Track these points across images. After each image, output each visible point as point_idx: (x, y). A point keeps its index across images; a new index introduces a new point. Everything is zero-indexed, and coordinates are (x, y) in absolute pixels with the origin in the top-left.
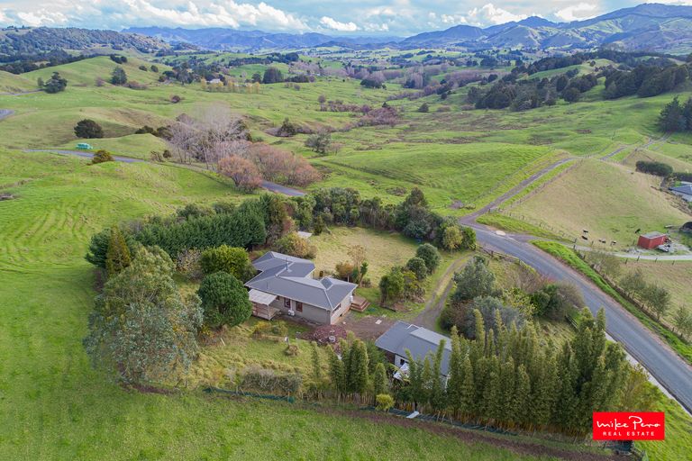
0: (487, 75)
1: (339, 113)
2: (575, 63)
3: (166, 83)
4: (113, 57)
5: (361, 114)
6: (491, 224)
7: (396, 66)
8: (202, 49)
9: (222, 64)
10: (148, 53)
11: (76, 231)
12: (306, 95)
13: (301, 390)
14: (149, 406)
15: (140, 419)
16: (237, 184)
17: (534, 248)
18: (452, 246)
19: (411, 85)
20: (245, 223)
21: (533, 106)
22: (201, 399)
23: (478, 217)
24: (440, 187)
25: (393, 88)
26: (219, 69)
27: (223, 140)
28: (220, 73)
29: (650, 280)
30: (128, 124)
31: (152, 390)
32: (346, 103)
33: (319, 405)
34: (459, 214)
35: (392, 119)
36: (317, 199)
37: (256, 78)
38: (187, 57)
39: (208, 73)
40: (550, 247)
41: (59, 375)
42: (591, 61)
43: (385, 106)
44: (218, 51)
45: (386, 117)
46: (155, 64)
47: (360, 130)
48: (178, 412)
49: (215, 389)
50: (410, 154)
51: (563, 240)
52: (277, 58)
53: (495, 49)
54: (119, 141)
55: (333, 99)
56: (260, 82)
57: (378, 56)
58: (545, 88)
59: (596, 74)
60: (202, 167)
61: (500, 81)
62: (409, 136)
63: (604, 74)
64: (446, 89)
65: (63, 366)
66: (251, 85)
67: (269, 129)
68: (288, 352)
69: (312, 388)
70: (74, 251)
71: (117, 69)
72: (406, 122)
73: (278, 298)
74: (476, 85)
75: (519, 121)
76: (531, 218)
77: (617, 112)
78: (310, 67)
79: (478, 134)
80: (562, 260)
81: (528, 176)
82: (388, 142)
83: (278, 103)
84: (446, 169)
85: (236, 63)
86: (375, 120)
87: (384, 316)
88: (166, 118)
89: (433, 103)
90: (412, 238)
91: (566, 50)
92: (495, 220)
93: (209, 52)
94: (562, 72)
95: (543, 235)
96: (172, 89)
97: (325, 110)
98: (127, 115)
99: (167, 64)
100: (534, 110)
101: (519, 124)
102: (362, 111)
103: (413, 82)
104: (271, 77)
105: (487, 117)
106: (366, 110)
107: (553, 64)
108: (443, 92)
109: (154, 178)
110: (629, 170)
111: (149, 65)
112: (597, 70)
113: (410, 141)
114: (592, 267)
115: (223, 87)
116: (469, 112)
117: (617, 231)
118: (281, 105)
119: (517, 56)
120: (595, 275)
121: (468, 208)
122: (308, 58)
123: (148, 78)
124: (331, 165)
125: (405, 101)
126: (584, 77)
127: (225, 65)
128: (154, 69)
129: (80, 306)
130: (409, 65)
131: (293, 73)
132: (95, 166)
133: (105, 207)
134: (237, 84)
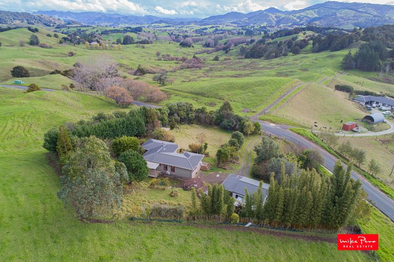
0: (249, 40)
1: (168, 62)
2: (296, 33)
3: (64, 45)
4: (29, 29)
5: (181, 62)
6: (267, 120)
7: (198, 35)
8: (84, 24)
9: (97, 33)
10: (50, 26)
11: (26, 133)
12: (149, 51)
13: (184, 215)
14: (98, 231)
15: (95, 238)
16: (117, 102)
17: (291, 132)
18: (249, 132)
19: (207, 45)
20: (134, 123)
21: (276, 57)
22: (128, 225)
23: (258, 117)
24: (235, 101)
25: (198, 47)
26: (96, 36)
27: (107, 77)
28: (96, 38)
29: (354, 146)
30: (44, 69)
31: (98, 221)
32: (172, 55)
33: (196, 223)
34: (249, 115)
35: (200, 65)
36: (170, 109)
37: (118, 42)
38: (75, 29)
39: (90, 38)
40: (300, 131)
41: (40, 216)
42: (304, 32)
43: (194, 57)
44: (94, 26)
45: (195, 64)
46: (56, 33)
47: (182, 71)
48: (116, 233)
49: (135, 218)
50: (215, 83)
51: (305, 127)
52: (130, 30)
53: (252, 25)
54: (41, 79)
55: (165, 53)
56: (121, 44)
57: (187, 29)
58: (281, 46)
59: (307, 39)
60: (94, 93)
61: (257, 43)
62: (210, 74)
63: (312, 39)
64: (228, 47)
65: (41, 211)
66: (116, 45)
67: (130, 71)
68: (172, 194)
69: (191, 214)
70: (27, 144)
71: (33, 36)
72: (207, 66)
73: (160, 165)
74: (244, 45)
75: (269, 65)
76: (287, 117)
77: (321, 59)
78: (149, 35)
79: (248, 72)
80: (307, 138)
81: (282, 94)
82: (199, 77)
83: (133, 56)
84: (237, 91)
85: (105, 33)
86: (190, 65)
87: (220, 172)
88: (67, 65)
89: (221, 55)
90: (226, 129)
91: (290, 26)
92: (269, 118)
93: (88, 26)
94: (289, 38)
95: (295, 125)
96: (68, 48)
97: (159, 60)
98: (43, 63)
99: (63, 33)
100: (277, 59)
101: (269, 66)
102: (181, 60)
103: (209, 44)
104: (127, 41)
105: (252, 63)
106: (184, 60)
107: (284, 34)
108: (226, 49)
109: (68, 100)
110: (332, 90)
111: (53, 34)
112: (307, 37)
113: (211, 77)
114: (322, 141)
115: (99, 46)
116: (241, 60)
117: (331, 122)
118: (134, 57)
119: (264, 29)
120: (325, 145)
121: (253, 112)
122: (148, 30)
123: (52, 41)
124: (171, 90)
125: (205, 55)
126: (301, 41)
127: (99, 34)
128: (56, 36)
129: (43, 175)
130: (206, 34)
131: (140, 39)
132: (30, 93)
133: (42, 117)
134: (107, 45)
